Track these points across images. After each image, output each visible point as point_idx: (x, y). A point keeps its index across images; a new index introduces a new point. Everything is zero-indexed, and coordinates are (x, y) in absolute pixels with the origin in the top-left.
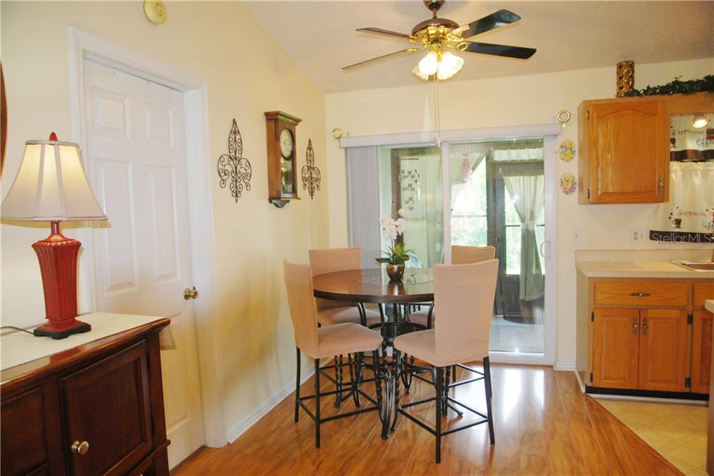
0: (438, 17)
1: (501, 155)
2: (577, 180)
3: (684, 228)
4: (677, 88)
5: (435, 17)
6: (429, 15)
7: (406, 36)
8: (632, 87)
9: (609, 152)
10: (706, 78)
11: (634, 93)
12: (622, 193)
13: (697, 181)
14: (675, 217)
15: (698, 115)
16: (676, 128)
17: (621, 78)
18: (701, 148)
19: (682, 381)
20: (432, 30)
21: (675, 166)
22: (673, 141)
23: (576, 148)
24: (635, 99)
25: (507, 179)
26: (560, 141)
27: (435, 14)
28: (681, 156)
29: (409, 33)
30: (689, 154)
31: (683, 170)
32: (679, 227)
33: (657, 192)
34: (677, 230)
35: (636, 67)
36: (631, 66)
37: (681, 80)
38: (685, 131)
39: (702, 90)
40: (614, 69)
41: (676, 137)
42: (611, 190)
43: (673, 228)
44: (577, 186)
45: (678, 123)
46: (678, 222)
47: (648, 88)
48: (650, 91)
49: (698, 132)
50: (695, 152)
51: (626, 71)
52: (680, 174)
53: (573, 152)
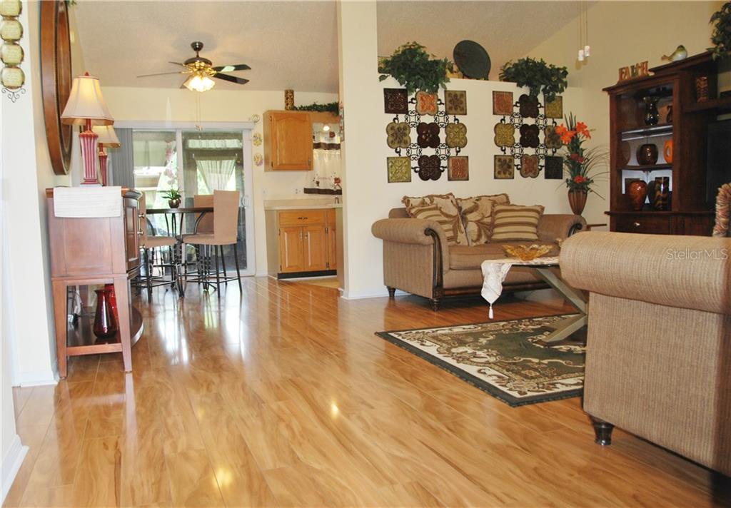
0: (200, 56)
1: (194, 144)
2: (263, 157)
3: (321, 187)
4: (314, 108)
5: (198, 56)
6: (194, 54)
7: (181, 65)
8: (293, 104)
9: (283, 140)
10: (329, 104)
11: (294, 108)
12: (290, 165)
13: (326, 160)
14: (316, 180)
15: (325, 124)
16: (315, 130)
17: (287, 99)
18: (327, 142)
19: (324, 264)
20: (197, 63)
21: (315, 151)
22: (314, 137)
23: (262, 138)
24: (295, 112)
25: (198, 162)
26: (253, 133)
27: (198, 53)
28: (318, 146)
29: (183, 62)
30: (322, 145)
31: (319, 154)
32: (318, 185)
33: (307, 165)
34: (317, 187)
35: (295, 93)
36: (292, 92)
37: (317, 104)
38: (319, 132)
39: (327, 110)
40: (283, 94)
41: (315, 135)
42: (284, 162)
43: (315, 187)
44: (263, 161)
45: (316, 126)
46: (318, 183)
47: (302, 107)
48: (302, 108)
49: (326, 133)
50: (325, 144)
51: (289, 95)
52: (318, 156)
53: (261, 140)
